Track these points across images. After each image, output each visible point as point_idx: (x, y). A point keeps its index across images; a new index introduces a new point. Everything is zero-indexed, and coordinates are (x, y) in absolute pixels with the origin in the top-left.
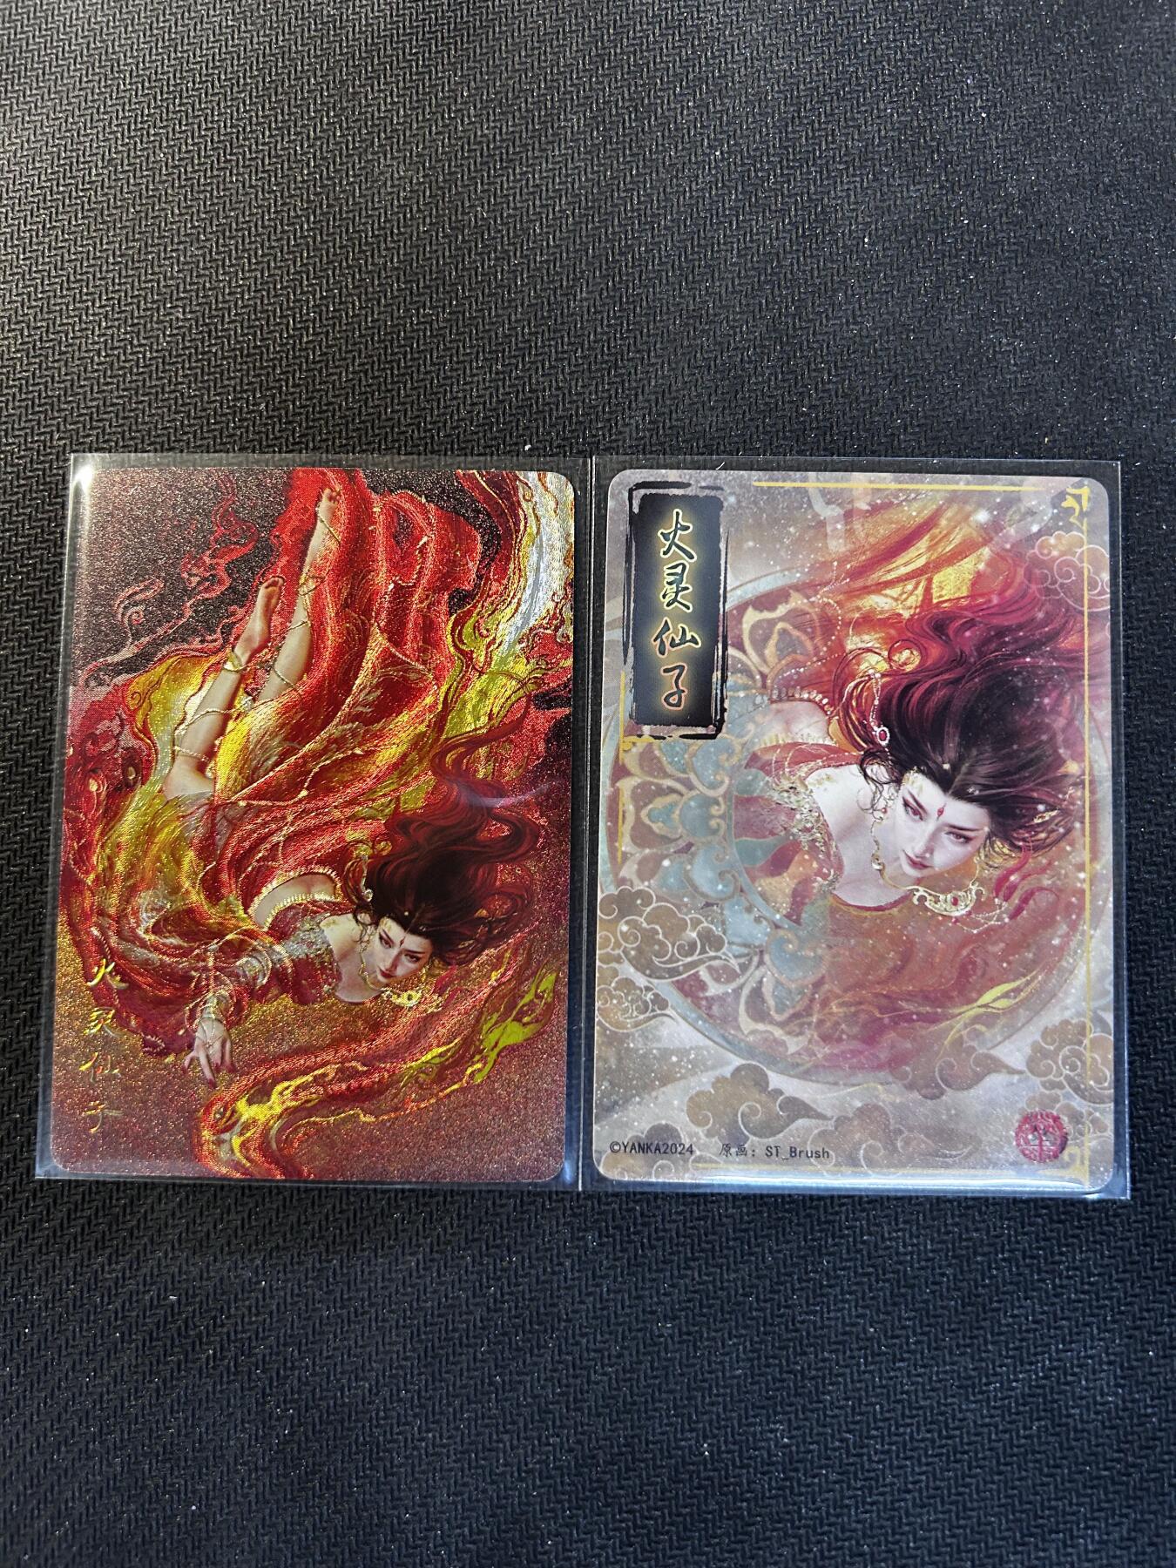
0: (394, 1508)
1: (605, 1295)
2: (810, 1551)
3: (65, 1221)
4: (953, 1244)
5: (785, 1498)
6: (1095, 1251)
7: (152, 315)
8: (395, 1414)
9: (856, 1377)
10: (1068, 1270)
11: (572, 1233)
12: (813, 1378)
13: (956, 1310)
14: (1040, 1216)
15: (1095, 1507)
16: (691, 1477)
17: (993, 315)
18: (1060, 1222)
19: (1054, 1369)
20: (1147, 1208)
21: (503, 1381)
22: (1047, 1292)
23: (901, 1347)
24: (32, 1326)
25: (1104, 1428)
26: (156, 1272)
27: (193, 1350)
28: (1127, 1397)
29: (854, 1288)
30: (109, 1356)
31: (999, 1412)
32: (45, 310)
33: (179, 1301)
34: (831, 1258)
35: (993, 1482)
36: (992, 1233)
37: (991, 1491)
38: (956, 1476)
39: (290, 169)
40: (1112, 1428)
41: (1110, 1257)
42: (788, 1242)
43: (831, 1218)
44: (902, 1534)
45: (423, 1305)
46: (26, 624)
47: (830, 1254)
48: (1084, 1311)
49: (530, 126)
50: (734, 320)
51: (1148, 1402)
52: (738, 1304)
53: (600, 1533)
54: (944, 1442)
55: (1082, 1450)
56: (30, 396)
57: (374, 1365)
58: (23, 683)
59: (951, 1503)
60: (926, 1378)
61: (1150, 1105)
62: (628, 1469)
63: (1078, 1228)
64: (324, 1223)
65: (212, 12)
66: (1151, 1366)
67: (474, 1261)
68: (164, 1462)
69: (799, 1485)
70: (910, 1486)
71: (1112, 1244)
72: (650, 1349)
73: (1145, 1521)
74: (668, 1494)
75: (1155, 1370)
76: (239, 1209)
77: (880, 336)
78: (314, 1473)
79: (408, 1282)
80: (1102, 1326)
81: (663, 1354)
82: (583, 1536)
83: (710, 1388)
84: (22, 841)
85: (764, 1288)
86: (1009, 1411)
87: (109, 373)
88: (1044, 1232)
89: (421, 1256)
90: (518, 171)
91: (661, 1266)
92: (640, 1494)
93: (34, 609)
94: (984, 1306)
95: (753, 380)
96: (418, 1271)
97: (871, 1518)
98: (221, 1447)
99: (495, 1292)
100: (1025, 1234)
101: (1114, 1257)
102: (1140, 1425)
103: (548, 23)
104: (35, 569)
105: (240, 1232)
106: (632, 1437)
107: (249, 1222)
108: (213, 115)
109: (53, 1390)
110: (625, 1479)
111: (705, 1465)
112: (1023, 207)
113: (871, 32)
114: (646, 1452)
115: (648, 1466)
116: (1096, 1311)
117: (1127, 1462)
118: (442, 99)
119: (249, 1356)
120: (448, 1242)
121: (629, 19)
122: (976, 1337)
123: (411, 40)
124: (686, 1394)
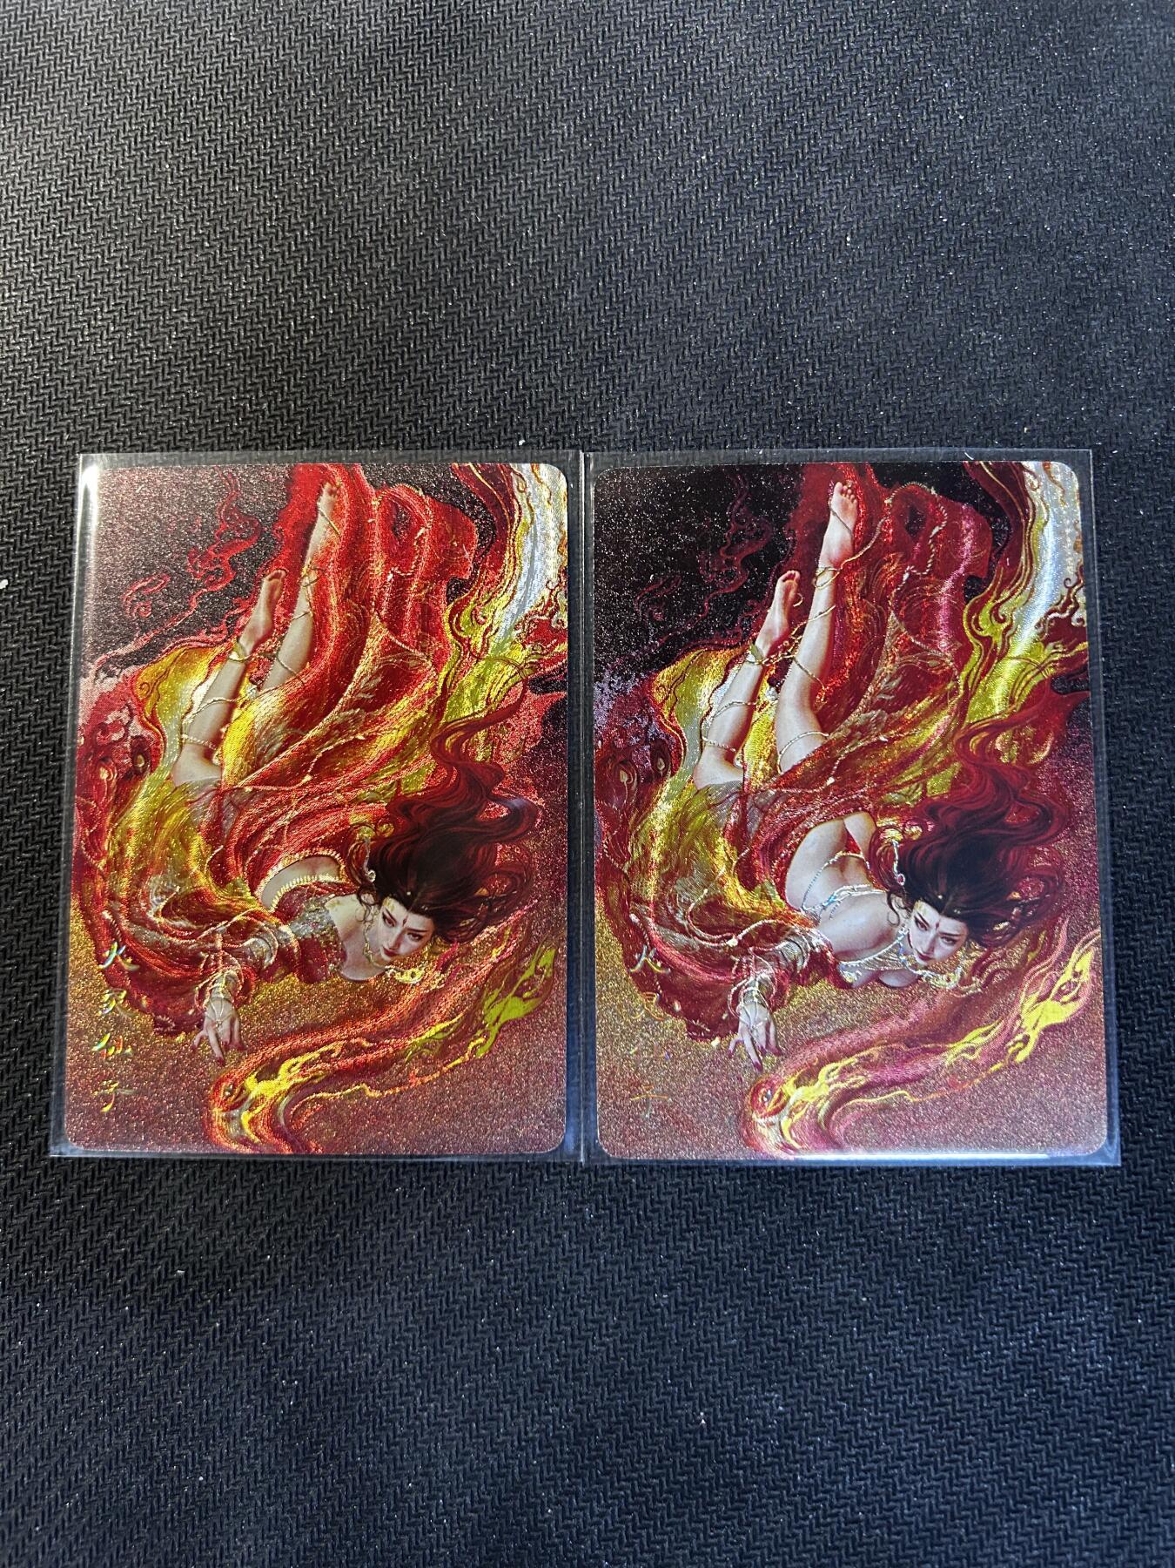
0: (397, 1477)
1: (602, 1267)
2: (806, 1518)
3: (75, 1198)
4: (944, 1215)
5: (781, 1466)
6: (1082, 1220)
7: (158, 320)
8: (397, 1384)
9: (849, 1345)
10: (1056, 1239)
11: (570, 1205)
12: (806, 1347)
13: (947, 1279)
14: (1028, 1186)
15: (1088, 1473)
16: (688, 1445)
17: (972, 309)
18: (1048, 1191)
19: (1045, 1337)
20: (1134, 1177)
21: (503, 1352)
22: (1036, 1260)
23: (893, 1316)
24: (43, 1301)
25: (1095, 1394)
26: (163, 1246)
27: (200, 1322)
28: (1117, 1365)
29: (847, 1258)
30: (118, 1329)
31: (991, 1379)
32: (55, 315)
33: (186, 1275)
34: (824, 1229)
35: (986, 1450)
36: (982, 1204)
37: (983, 1458)
38: (949, 1443)
39: (291, 177)
40: (1102, 1394)
41: (1097, 1226)
42: (781, 1213)
43: (823, 1189)
44: (896, 1501)
45: (423, 1277)
46: (37, 618)
47: (824, 1225)
48: (1073, 1279)
49: (522, 134)
50: (721, 318)
51: (1138, 1369)
52: (732, 1274)
53: (599, 1502)
54: (936, 1409)
55: (1073, 1417)
56: (41, 399)
57: (377, 1336)
58: (34, 675)
59: (945, 1471)
60: (918, 1347)
61: (1135, 1076)
62: (626, 1438)
63: (1065, 1197)
64: (327, 1198)
65: (215, 29)
66: (1140, 1333)
67: (473, 1234)
68: (172, 1433)
69: (794, 1451)
70: (904, 1453)
71: (1100, 1213)
72: (646, 1319)
73: (1137, 1488)
74: (666, 1462)
75: (1143, 1337)
76: (245, 1184)
77: (863, 331)
78: (318, 1444)
79: (409, 1255)
80: (1091, 1294)
81: (659, 1324)
82: (582, 1504)
83: (706, 1358)
84: (33, 828)
85: (759, 1259)
86: (1001, 1379)
87: (117, 376)
88: (1033, 1201)
89: (422, 1230)
90: (510, 177)
91: (657, 1237)
92: (639, 1462)
93: (45, 603)
94: (974, 1275)
95: (740, 375)
96: (419, 1244)
97: (866, 1485)
98: (228, 1419)
99: (495, 1265)
100: (1015, 1204)
101: (1101, 1226)
102: (1129, 1392)
103: (538, 35)
104: (46, 565)
105: (245, 1207)
106: (631, 1406)
107: (255, 1197)
108: (216, 127)
109: (63, 1364)
110: (623, 1447)
111: (702, 1434)
112: (1000, 205)
113: (852, 39)
114: (644, 1421)
115: (645, 1434)
116: (1085, 1279)
117: (1118, 1429)
118: (438, 109)
119: (255, 1328)
120: (448, 1216)
121: (617, 30)
122: (967, 1305)
123: (407, 53)
124: (682, 1363)
